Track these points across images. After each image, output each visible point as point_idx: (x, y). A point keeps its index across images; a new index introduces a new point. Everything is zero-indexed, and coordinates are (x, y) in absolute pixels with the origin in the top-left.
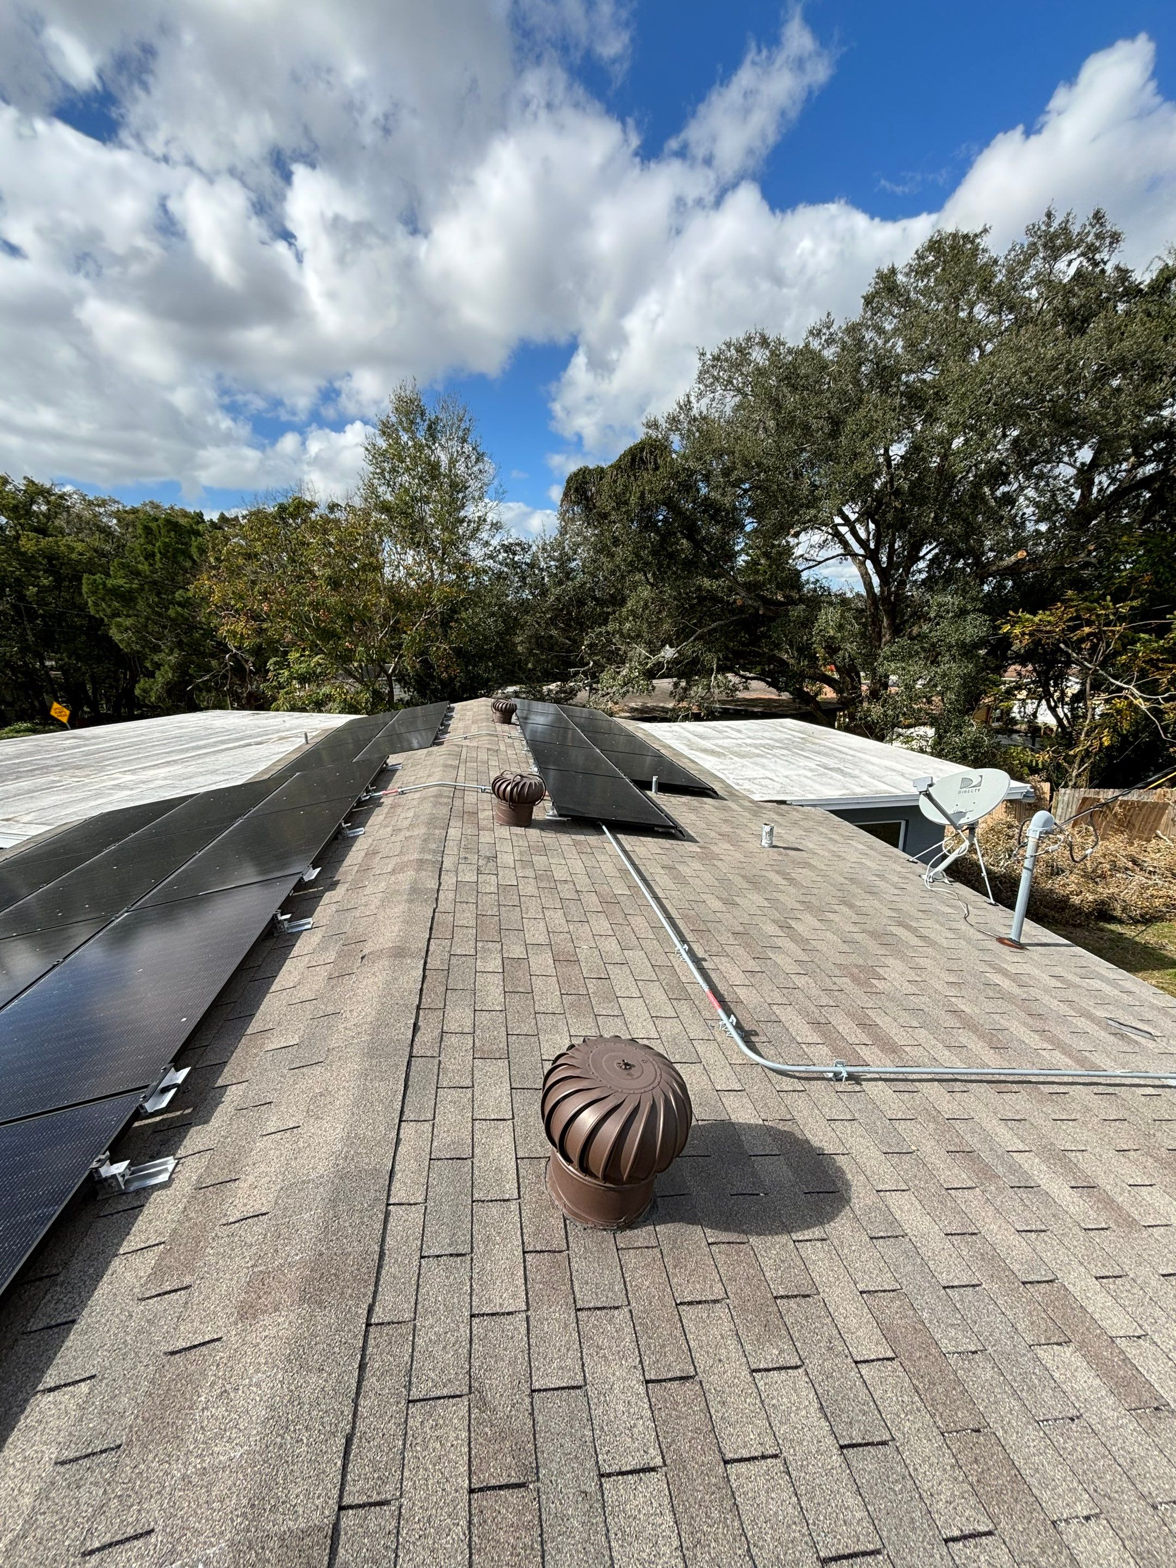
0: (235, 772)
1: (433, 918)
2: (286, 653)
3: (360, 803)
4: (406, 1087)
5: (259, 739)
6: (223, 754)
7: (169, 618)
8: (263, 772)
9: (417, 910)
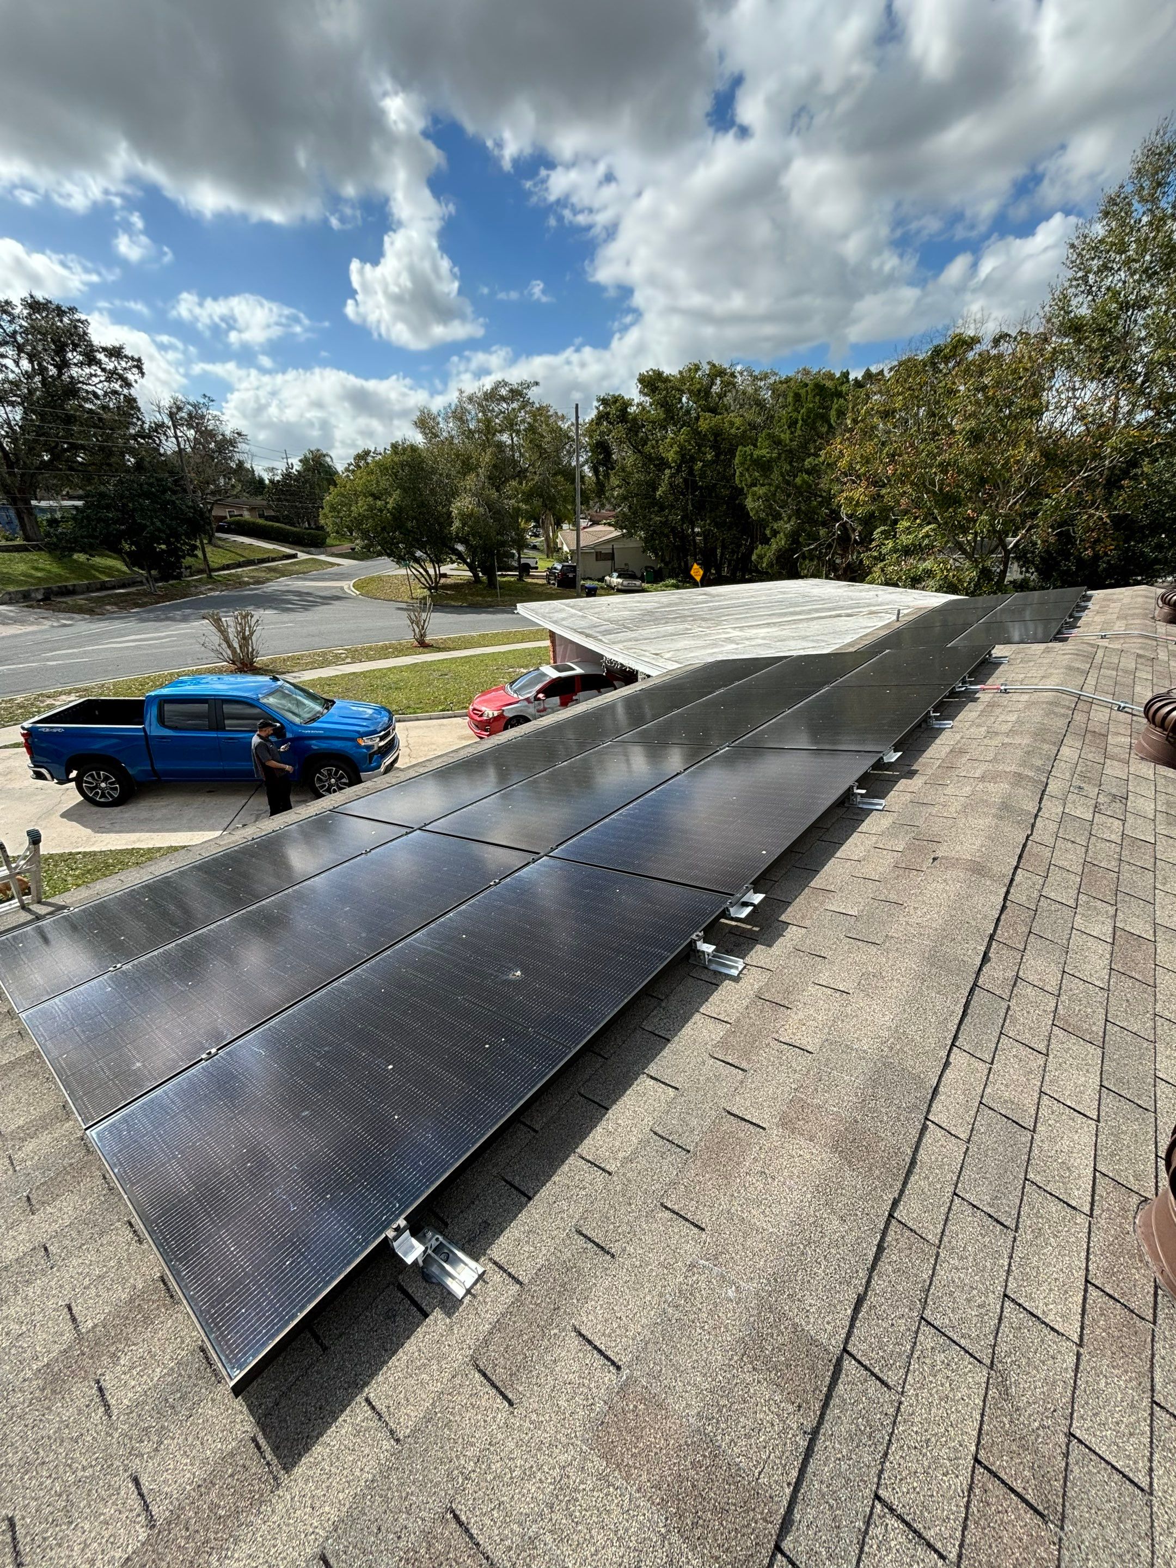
0: (823, 641)
1: (1025, 846)
2: (896, 522)
3: (953, 694)
4: (964, 1014)
5: (849, 611)
6: (815, 622)
7: (795, 486)
8: (850, 645)
9: (1006, 830)
